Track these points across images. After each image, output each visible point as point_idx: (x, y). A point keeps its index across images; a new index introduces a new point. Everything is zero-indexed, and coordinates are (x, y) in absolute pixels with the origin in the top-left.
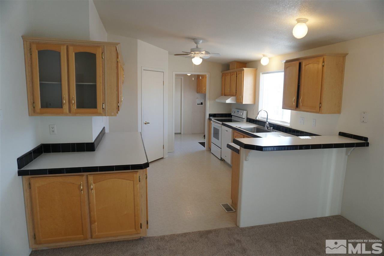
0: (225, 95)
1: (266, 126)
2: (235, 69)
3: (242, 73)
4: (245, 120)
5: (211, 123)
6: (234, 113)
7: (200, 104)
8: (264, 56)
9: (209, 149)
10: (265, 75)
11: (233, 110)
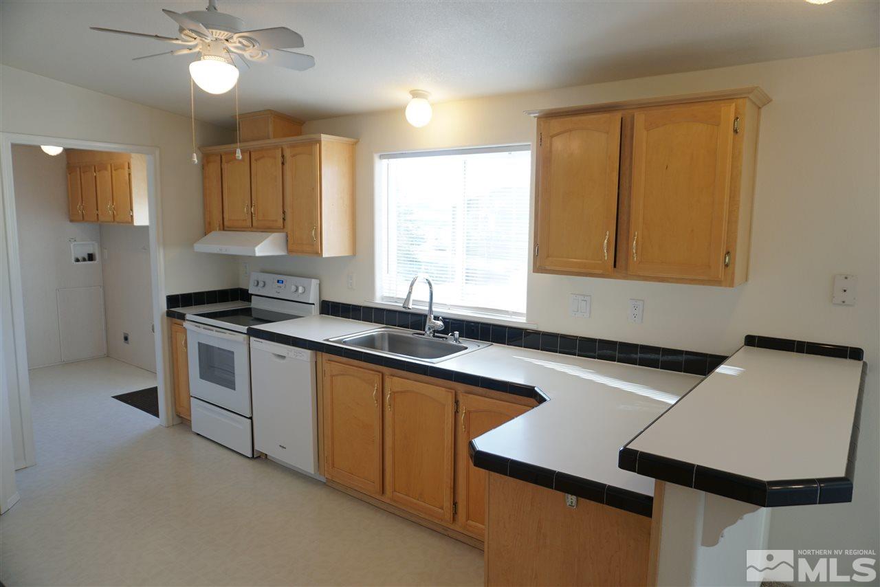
0: (223, 228)
1: (427, 329)
2: (268, 138)
3: (311, 154)
4: (315, 309)
5: (185, 329)
6: (264, 286)
7: (84, 260)
8: (415, 94)
9: (182, 421)
10: (393, 161)
11: (255, 276)
